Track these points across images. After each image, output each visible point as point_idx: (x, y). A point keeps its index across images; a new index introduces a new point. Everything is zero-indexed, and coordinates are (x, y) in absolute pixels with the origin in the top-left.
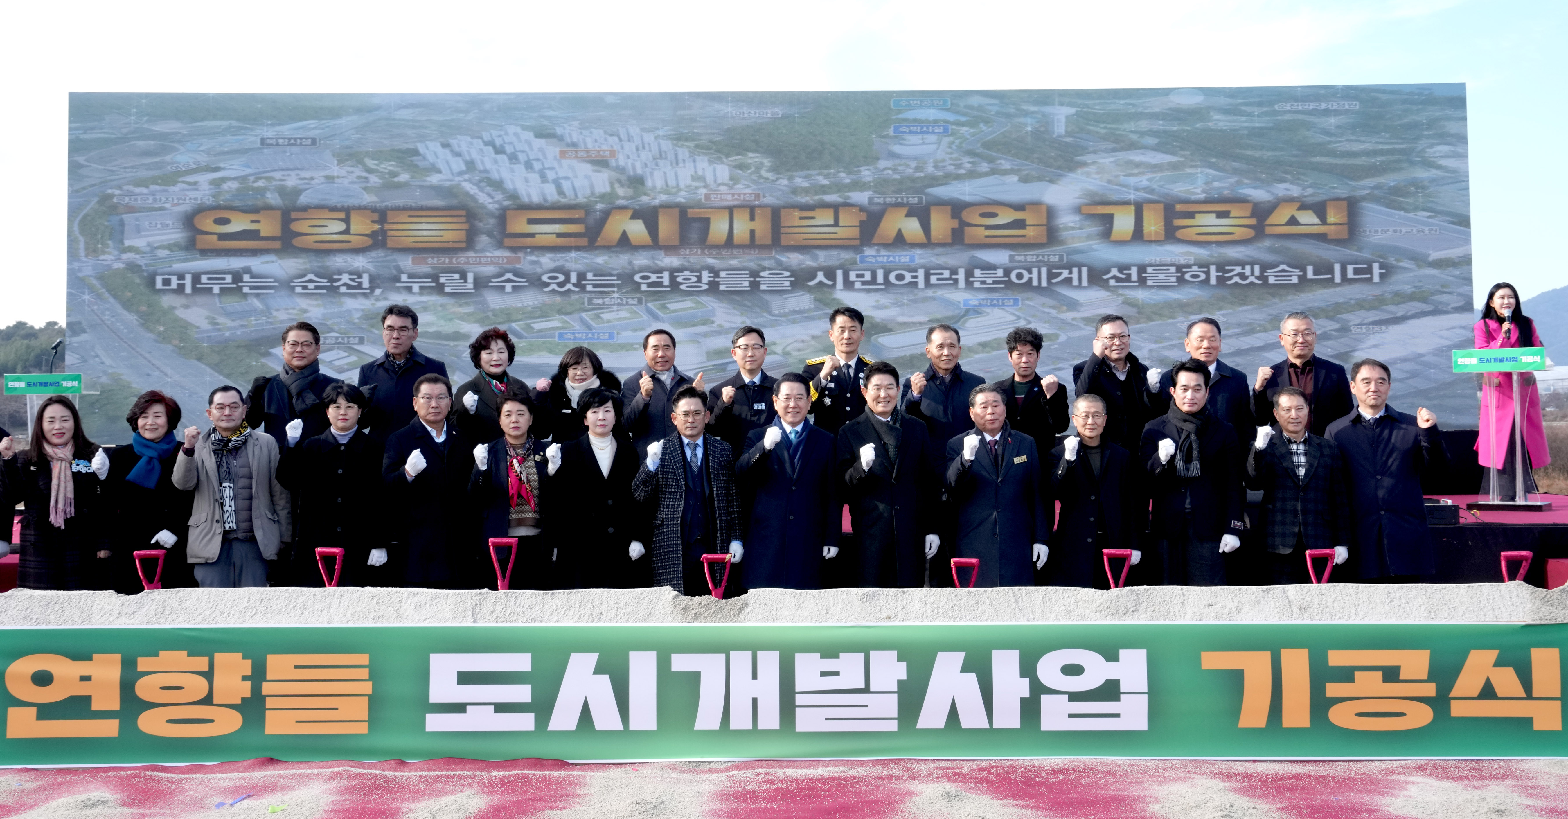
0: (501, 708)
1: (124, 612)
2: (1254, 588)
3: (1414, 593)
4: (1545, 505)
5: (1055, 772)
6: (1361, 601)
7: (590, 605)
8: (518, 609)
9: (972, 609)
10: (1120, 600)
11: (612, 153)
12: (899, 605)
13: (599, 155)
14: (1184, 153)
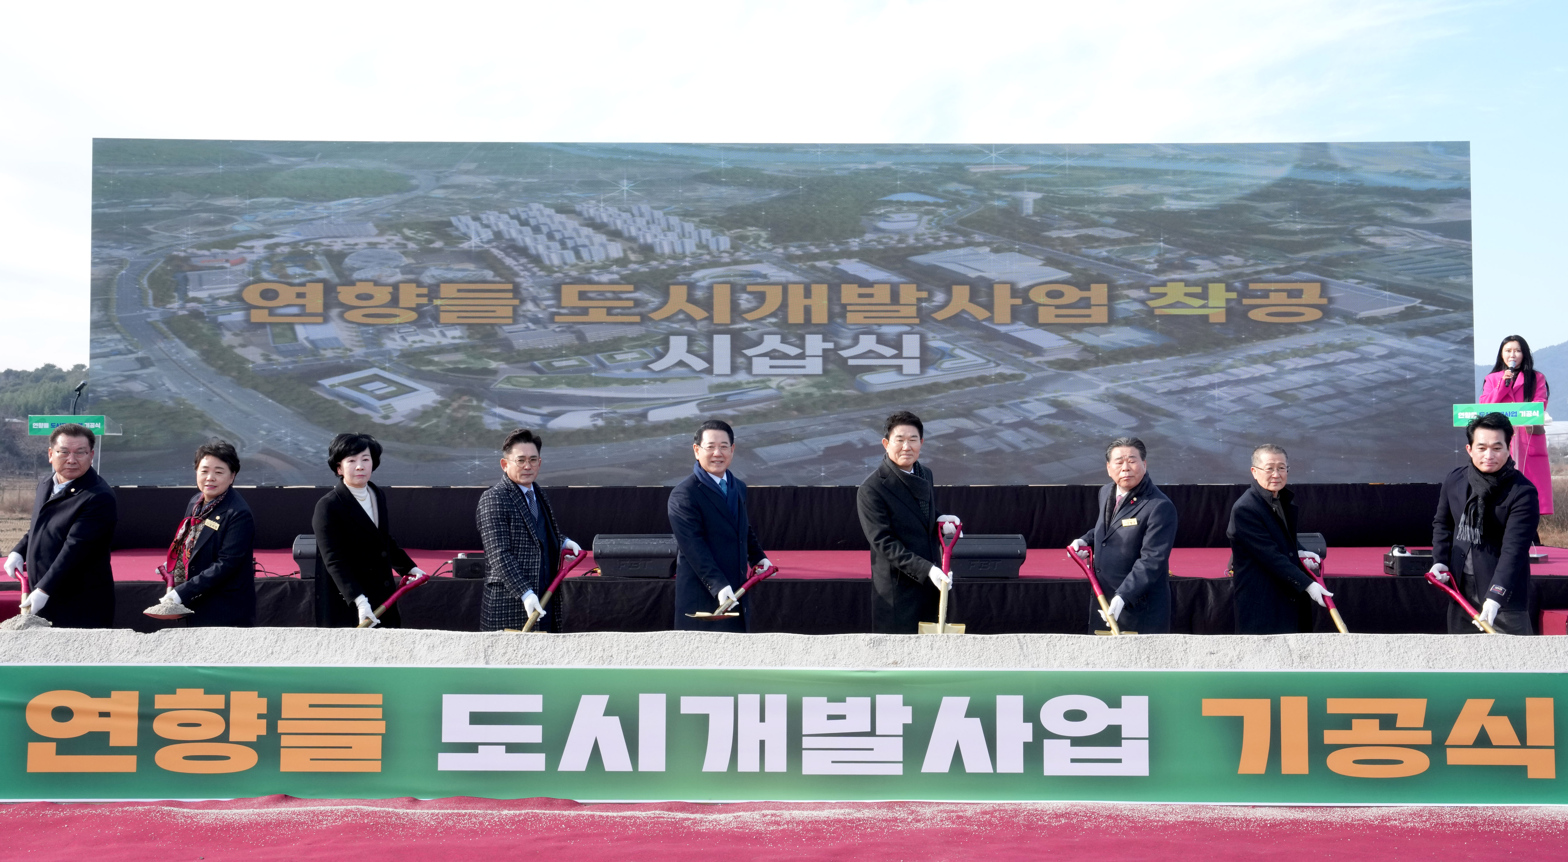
0: (512, 748)
1: (143, 649)
2: (1255, 637)
3: (1413, 642)
4: (1542, 558)
5: (1058, 816)
6: (1361, 651)
7: (600, 648)
8: (530, 652)
9: (977, 655)
10: (1123, 648)
11: (626, 226)
12: (905, 651)
13: (613, 228)
14: (1140, 230)
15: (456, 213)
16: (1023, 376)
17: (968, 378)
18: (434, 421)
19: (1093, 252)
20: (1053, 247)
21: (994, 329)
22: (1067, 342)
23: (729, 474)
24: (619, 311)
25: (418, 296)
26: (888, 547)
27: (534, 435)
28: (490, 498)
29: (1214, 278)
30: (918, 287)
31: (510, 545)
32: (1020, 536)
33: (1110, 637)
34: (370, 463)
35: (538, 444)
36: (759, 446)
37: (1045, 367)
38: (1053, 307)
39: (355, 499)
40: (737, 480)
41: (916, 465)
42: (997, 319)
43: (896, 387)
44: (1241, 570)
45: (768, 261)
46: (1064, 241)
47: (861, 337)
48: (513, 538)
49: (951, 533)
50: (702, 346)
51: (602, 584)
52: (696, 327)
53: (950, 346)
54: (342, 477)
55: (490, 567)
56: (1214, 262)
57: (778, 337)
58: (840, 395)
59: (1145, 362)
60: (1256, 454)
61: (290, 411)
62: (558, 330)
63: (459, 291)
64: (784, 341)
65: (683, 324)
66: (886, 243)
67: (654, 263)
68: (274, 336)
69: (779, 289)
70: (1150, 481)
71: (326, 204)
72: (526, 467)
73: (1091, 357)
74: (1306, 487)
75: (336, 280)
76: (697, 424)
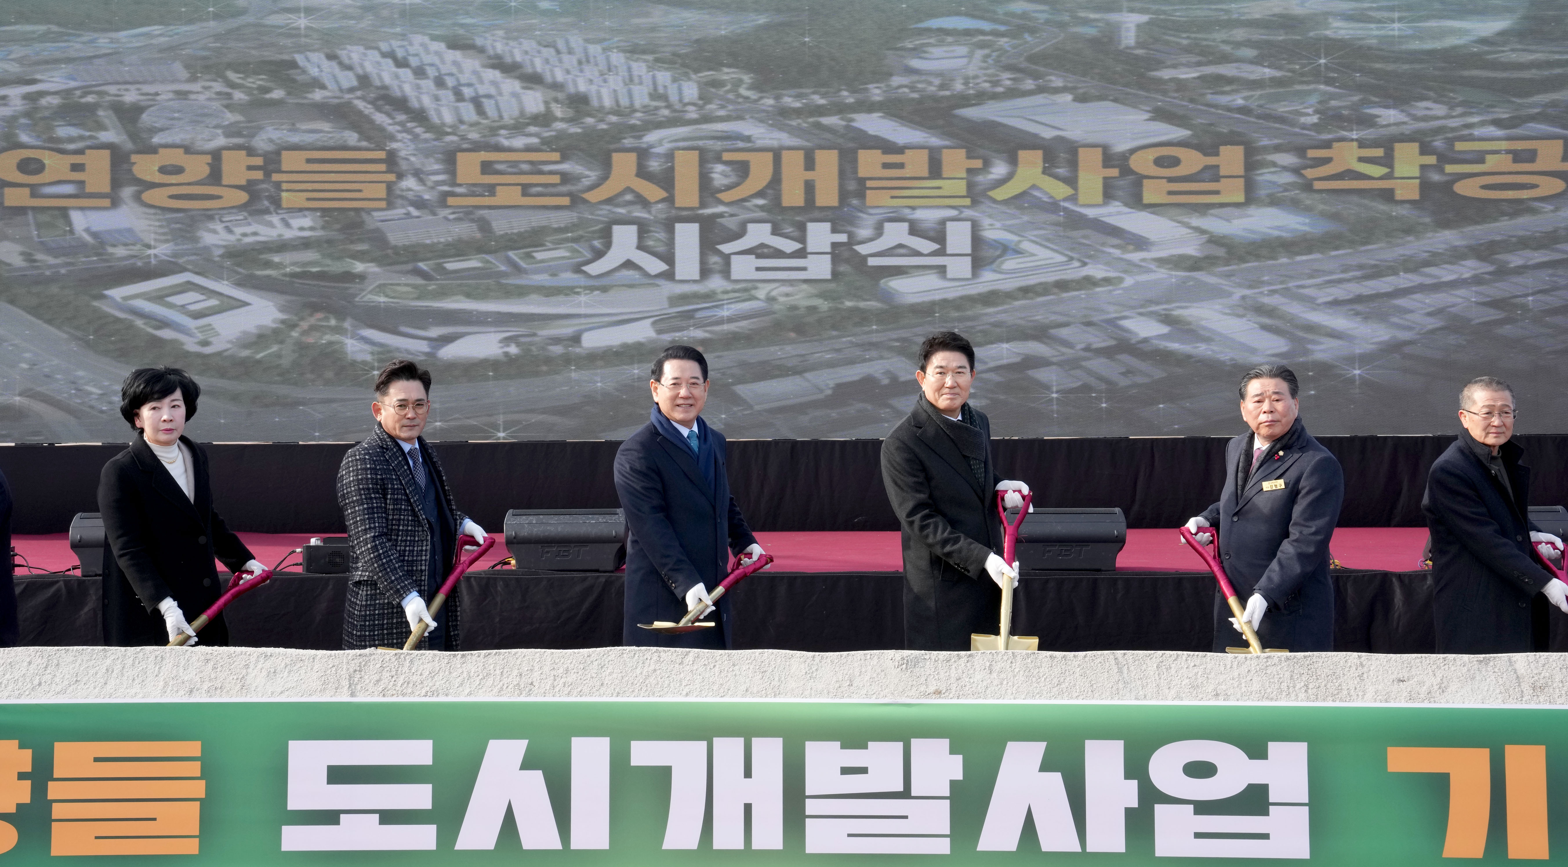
0: (388, 817)
7: (515, 672)
8: (414, 678)
9: (1055, 681)
10: (1268, 672)
11: (547, 67)
12: (953, 675)
13: (529, 70)
14: (1291, 66)
15: (303, 49)
16: (1120, 280)
17: (1041, 284)
18: (275, 348)
19: (1223, 100)
20: (1164, 93)
21: (1080, 213)
22: (1185, 231)
23: (701, 423)
24: (539, 189)
25: (250, 168)
26: (927, 526)
27: (421, 368)
28: (357, 460)
29: (1402, 134)
30: (968, 152)
31: (386, 527)
32: (1117, 510)
33: (1249, 656)
34: (182, 411)
35: (426, 381)
36: (740, 383)
37: (1153, 266)
38: (1165, 181)
39: (159, 460)
40: (712, 430)
41: (965, 408)
42: (1082, 199)
43: (937, 297)
44: (1444, 560)
45: (752, 117)
46: (1181, 85)
47: (887, 226)
48: (391, 517)
49: (1017, 507)
50: (659, 240)
51: (518, 580)
52: (649, 212)
53: (1016, 238)
54: (142, 431)
55: (357, 558)
56: (1402, 111)
57: (768, 227)
58: (855, 310)
59: (1299, 258)
60: (1466, 392)
61: (65, 336)
62: (452, 217)
63: (309, 161)
64: (776, 232)
65: (631, 208)
66: (923, 90)
67: (590, 121)
68: (39, 226)
69: (769, 156)
70: (1303, 429)
71: (114, 35)
72: (409, 416)
73: (1221, 252)
74: (1539, 440)
75: (129, 146)
76: (653, 351)
